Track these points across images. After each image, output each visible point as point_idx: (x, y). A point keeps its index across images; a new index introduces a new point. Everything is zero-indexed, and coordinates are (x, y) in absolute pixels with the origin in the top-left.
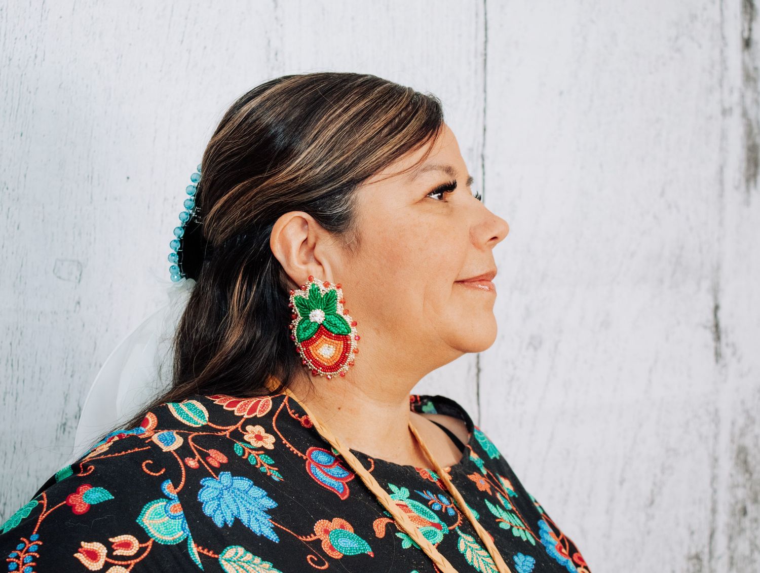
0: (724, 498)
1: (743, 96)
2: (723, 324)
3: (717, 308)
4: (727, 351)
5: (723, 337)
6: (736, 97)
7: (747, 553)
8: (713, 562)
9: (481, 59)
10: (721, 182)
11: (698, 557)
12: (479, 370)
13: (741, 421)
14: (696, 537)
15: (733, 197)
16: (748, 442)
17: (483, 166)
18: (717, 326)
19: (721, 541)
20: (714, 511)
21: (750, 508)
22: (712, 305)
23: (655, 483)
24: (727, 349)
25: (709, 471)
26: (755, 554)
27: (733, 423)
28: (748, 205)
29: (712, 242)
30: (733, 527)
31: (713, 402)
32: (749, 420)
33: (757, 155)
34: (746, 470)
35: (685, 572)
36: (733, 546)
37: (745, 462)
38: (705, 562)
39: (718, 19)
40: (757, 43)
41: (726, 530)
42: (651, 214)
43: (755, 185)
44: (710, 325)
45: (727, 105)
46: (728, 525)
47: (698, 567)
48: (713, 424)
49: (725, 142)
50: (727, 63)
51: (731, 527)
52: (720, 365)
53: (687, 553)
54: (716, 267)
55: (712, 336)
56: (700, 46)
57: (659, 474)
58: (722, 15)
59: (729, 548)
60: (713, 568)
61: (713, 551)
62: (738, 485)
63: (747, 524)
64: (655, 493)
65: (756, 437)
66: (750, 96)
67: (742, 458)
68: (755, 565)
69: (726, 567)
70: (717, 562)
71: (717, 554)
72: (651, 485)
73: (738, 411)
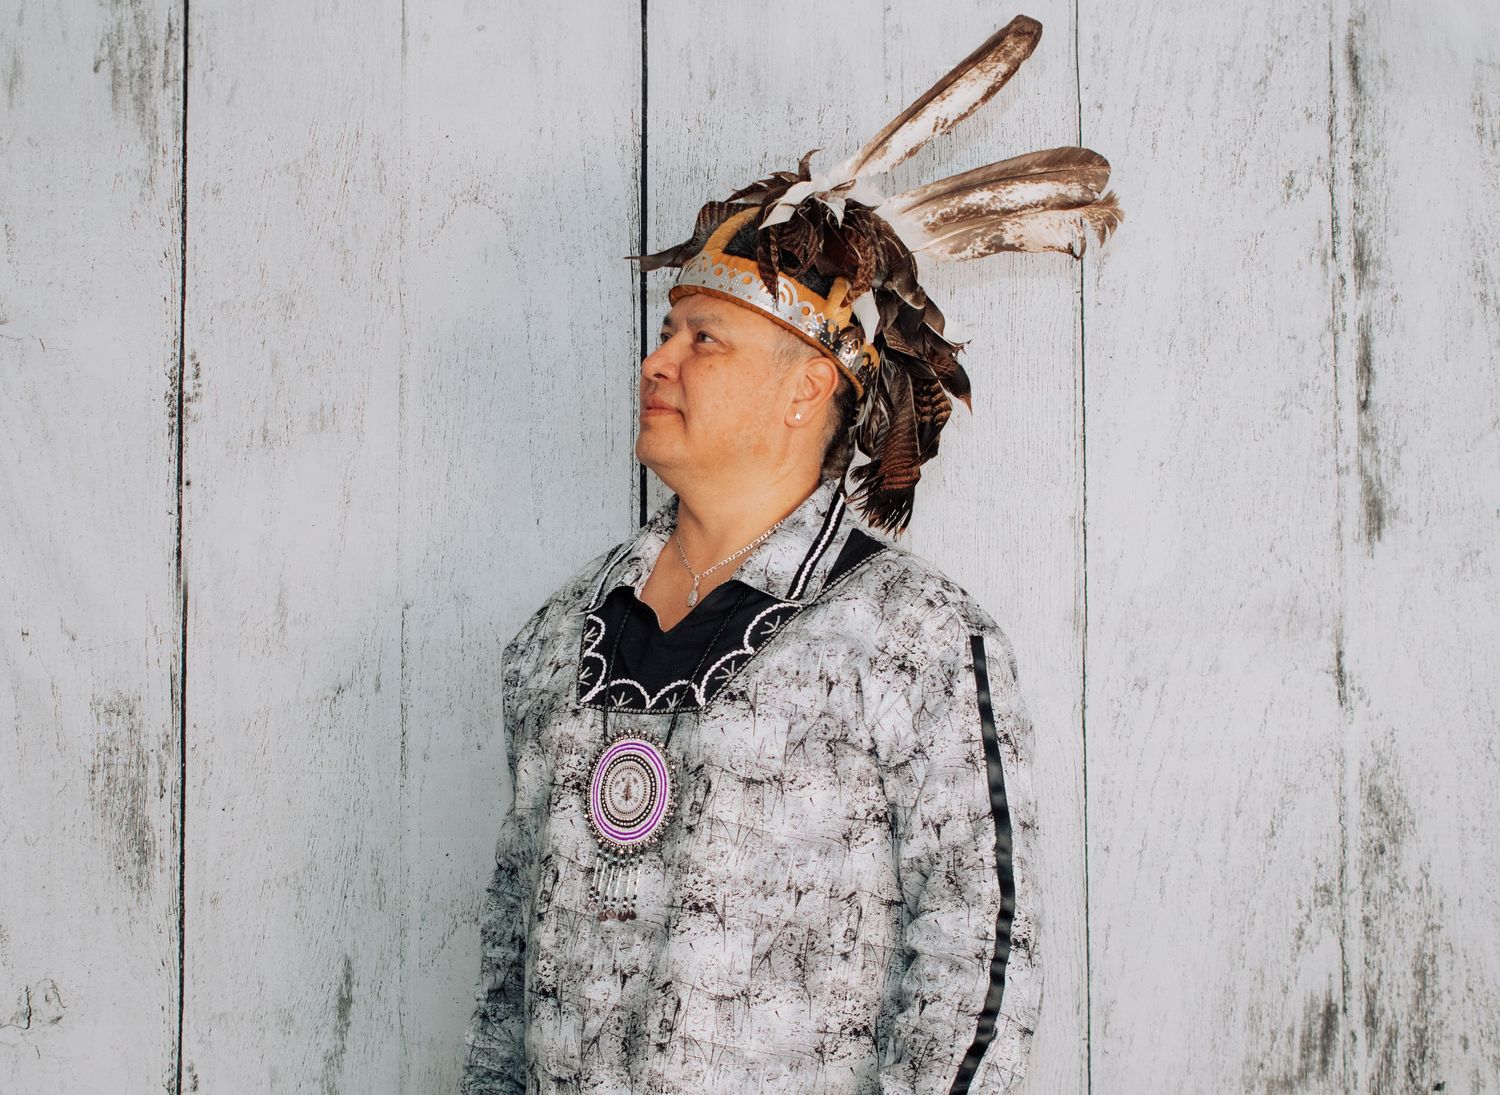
0: (1355, 835)
1: (1360, 456)
2: (1347, 669)
3: (1340, 654)
4: (1353, 696)
5: (1348, 681)
6: (1353, 456)
7: (1387, 890)
8: (1345, 895)
9: (1079, 441)
10: (1339, 536)
11: (1327, 889)
12: (1084, 707)
13: (1371, 762)
14: (1323, 869)
15: (1354, 550)
16: (1381, 782)
17: (1085, 532)
18: (1340, 671)
19: (1353, 878)
20: (1344, 847)
21: (1387, 848)
22: (1335, 651)
23: (1274, 816)
24: (1352, 694)
25: (1337, 809)
26: (1397, 892)
27: (1362, 764)
28: (1372, 556)
29: (1331, 592)
30: (1368, 864)
31: (1338, 743)
32: (1381, 762)
33: (1380, 509)
34: (1381, 810)
35: (1313, 902)
36: (1368, 881)
37: (1379, 801)
38: (1336, 895)
39: (1332, 385)
40: (1377, 404)
41: (1358, 866)
42: (1260, 568)
43: (1379, 538)
44: (1333, 670)
45: (1342, 464)
46: (1361, 861)
47: (1326, 899)
48: (1338, 764)
49: (1341, 498)
50: (1342, 426)
51: (1365, 863)
52: (1344, 708)
53: (1314, 885)
54: (1338, 616)
55: (1335, 680)
56: (1311, 413)
57: (1278, 808)
58: (1336, 381)
59: (1363, 883)
60: (1345, 901)
61: (1344, 884)
62: (1372, 824)
63: (1386, 862)
64: (1275, 826)
65: (1391, 778)
66: (1369, 454)
67: (1375, 798)
68: (1397, 904)
69: (1360, 902)
70: (1349, 895)
71: (1349, 889)
72: (1270, 818)
73: (1368, 753)
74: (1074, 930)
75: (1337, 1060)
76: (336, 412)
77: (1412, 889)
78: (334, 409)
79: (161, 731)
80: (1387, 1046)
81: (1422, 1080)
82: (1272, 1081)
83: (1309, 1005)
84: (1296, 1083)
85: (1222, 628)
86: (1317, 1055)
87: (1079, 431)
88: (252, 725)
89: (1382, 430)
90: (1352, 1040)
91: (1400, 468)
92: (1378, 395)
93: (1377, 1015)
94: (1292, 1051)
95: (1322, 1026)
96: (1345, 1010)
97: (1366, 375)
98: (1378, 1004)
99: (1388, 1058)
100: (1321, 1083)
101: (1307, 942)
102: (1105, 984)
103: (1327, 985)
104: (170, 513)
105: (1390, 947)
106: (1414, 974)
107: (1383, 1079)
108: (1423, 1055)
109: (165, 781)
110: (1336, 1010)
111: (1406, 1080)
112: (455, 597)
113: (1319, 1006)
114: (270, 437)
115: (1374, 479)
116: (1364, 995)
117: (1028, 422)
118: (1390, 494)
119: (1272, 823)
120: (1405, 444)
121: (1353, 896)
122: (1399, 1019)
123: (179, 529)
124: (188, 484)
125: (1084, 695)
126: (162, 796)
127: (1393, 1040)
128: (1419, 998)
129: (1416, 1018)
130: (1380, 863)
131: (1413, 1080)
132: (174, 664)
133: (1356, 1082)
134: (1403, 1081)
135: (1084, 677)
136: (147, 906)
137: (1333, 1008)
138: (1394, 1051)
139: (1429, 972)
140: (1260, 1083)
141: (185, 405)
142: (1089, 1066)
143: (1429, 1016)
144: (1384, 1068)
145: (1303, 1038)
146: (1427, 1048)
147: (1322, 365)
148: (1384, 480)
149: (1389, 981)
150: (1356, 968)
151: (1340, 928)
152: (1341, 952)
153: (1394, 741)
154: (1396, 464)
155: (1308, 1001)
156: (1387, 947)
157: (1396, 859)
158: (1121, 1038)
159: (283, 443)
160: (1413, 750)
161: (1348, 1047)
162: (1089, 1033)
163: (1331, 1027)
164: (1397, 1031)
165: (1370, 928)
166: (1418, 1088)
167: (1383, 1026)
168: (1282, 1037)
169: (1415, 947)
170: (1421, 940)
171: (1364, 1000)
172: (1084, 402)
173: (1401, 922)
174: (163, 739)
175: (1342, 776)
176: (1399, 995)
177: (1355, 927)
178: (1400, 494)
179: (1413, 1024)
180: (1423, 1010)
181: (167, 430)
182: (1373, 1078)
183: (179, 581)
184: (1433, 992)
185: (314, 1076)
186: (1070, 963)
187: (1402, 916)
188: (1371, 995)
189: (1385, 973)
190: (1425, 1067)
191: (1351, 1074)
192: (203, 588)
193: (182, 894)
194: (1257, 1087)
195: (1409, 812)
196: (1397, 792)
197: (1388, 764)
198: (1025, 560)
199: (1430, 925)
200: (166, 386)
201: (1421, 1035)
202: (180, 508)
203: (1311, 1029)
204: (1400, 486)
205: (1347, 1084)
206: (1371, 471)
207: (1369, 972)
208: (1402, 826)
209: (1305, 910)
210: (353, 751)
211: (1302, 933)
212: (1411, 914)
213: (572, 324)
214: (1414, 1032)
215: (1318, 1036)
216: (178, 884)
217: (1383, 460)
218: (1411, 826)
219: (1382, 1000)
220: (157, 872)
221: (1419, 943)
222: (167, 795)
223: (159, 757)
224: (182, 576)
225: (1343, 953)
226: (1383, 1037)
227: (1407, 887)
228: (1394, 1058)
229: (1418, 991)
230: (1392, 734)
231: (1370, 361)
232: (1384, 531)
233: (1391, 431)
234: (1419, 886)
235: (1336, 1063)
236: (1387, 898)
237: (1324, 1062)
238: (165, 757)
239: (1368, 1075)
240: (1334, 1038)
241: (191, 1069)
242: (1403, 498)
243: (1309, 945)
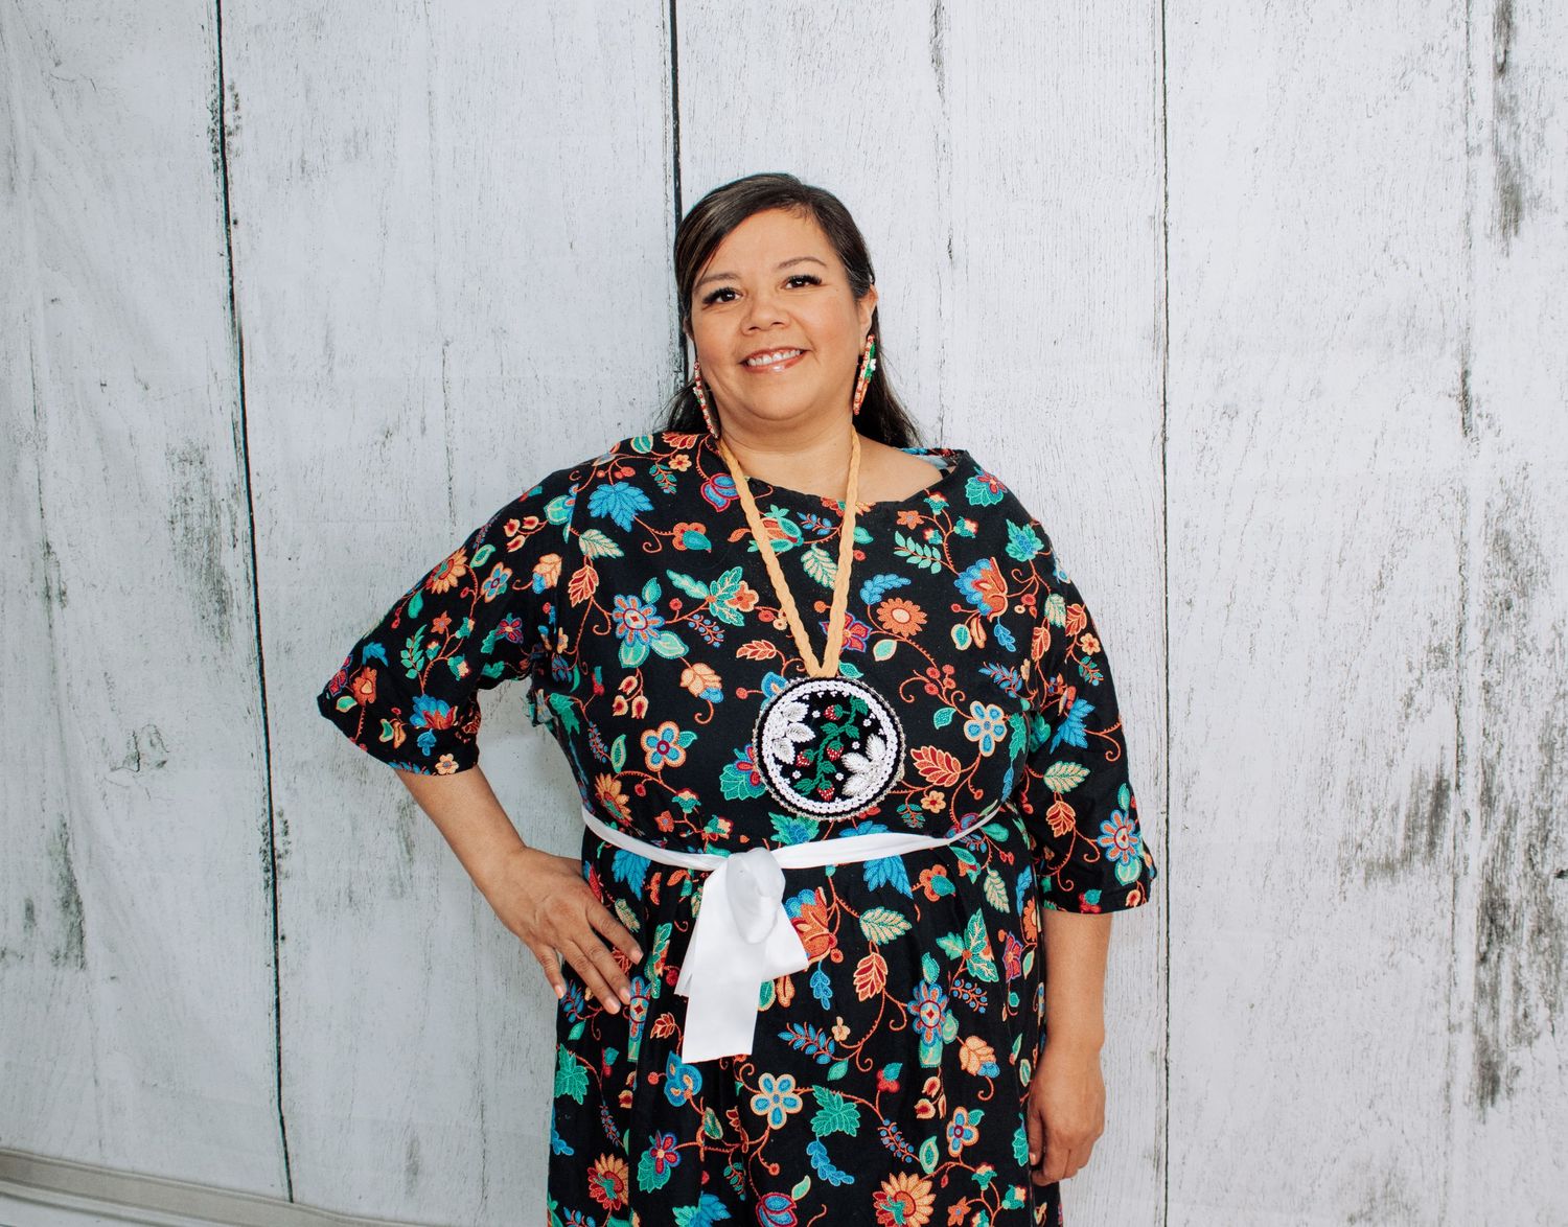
0: (1477, 587)
1: (1495, 131)
2: (1473, 392)
3: (1466, 374)
4: (1480, 425)
5: (1474, 406)
6: (1486, 132)
7: (1512, 651)
8: (1463, 657)
10: (1468, 231)
11: (1441, 650)
12: (1165, 439)
13: (1500, 503)
14: (1439, 627)
15: (1486, 248)
16: (1510, 525)
18: (1465, 394)
19: (1473, 636)
20: (1463, 602)
21: (1515, 601)
22: (1460, 371)
23: (1383, 566)
24: (1478, 420)
25: (1457, 556)
26: (1524, 654)
27: (1488, 504)
28: (1508, 255)
29: (1457, 300)
30: (1491, 621)
31: (1460, 480)
32: (1511, 502)
33: (1518, 196)
34: (1509, 558)
35: (1425, 665)
36: (1490, 642)
37: (1507, 548)
38: (1452, 656)
39: (1463, 46)
40: (1517, 66)
41: (1480, 623)
42: (1372, 272)
43: (1516, 232)
44: (1457, 393)
45: (1473, 143)
46: (1483, 618)
47: (1441, 661)
48: (1459, 504)
49: (1472, 185)
50: (1474, 95)
51: (1487, 620)
52: (1469, 438)
53: (1427, 645)
54: (1464, 328)
55: (1459, 405)
56: (1436, 81)
57: (1389, 556)
58: (1468, 40)
59: (1484, 643)
60: (1463, 664)
61: (1463, 645)
62: (1498, 575)
63: (1513, 619)
64: (1384, 576)
65: (1522, 521)
66: (1506, 130)
67: (1502, 545)
68: (1524, 667)
69: (1480, 665)
70: (1467, 658)
71: (1468, 649)
72: (1379, 568)
73: (1495, 491)
74: (1153, 693)
75: (1446, 843)
76: (369, 136)
77: (1543, 650)
78: (367, 134)
79: (229, 481)
80: (1505, 828)
81: (1543, 866)
82: (1372, 863)
83: (1417, 781)
84: (1398, 866)
85: (1327, 344)
86: (1423, 837)
87: (1160, 114)
88: (309, 473)
89: (1522, 98)
90: (1464, 821)
91: (1543, 145)
92: (1519, 55)
93: (1495, 792)
94: (1395, 831)
95: (1431, 804)
96: (1458, 786)
97: (1505, 30)
98: (1496, 782)
99: (1506, 842)
100: (1426, 867)
101: (1418, 710)
102: (1186, 752)
103: (1439, 760)
104: (222, 255)
105: (1512, 717)
106: (1541, 748)
107: (1498, 865)
108: (1545, 839)
109: (237, 529)
110: (1448, 787)
111: (1525, 866)
112: (493, 331)
113: (1428, 782)
114: (308, 168)
115: (1512, 159)
116: (1481, 771)
117: (1099, 106)
118: (1531, 179)
119: (1380, 573)
120: (1551, 114)
121: (1472, 659)
122: (1519, 798)
123: (231, 270)
124: (235, 223)
125: (1165, 425)
126: (235, 546)
127: (1513, 821)
128: (1544, 775)
129: (1540, 797)
130: (1506, 620)
131: (1533, 867)
132: (235, 412)
133: (1466, 868)
134: (1522, 867)
135: (1165, 405)
136: (230, 655)
137: (1444, 784)
138: (1513, 834)
139: (1557, 746)
140: (1358, 865)
141: (227, 139)
142: (1167, 842)
143: (1555, 795)
144: (1500, 852)
145: (1408, 817)
146: (1550, 831)
147: (1451, 21)
148: (1524, 160)
149: (1511, 755)
150: (1473, 740)
151: (1456, 695)
152: (1456, 721)
153: (1526, 478)
154: (1540, 140)
155: (1417, 776)
156: (1510, 717)
157: (1525, 616)
158: (1203, 812)
159: (321, 175)
160: (1549, 488)
161: (1460, 828)
162: (1168, 806)
163: (1441, 806)
164: (1517, 811)
165: (1490, 695)
166: (1538, 875)
167: (1501, 805)
168: (1385, 815)
169: (1543, 717)
170: (1550, 709)
171: (1481, 776)
172: (1164, 78)
173: (1527, 689)
174: (231, 488)
175: (1464, 519)
176: (1521, 771)
177: (1474, 694)
178: (1542, 177)
179: (1535, 803)
180: (1548, 789)
181: (212, 167)
182: (1487, 863)
183: (234, 325)
184: (1561, 768)
185: (390, 825)
186: (1148, 730)
187: (1530, 682)
188: (1489, 771)
189: (1506, 746)
190: (1548, 851)
191: (1462, 859)
192: (256, 332)
193: (260, 644)
194: (1354, 869)
195: (1542, 561)
196: (1529, 537)
197: (1518, 504)
198: (1097, 269)
199: (1561, 693)
200: (207, 120)
201: (1544, 816)
202: (230, 249)
203: (1418, 807)
204: (1543, 167)
205: (1456, 870)
206: (1508, 150)
207: (1487, 744)
208: (1533, 577)
209: (1417, 674)
210: (404, 498)
211: (1412, 699)
212: (1539, 679)
213: (599, 23)
214: (1537, 813)
215: (1426, 815)
216: (255, 634)
217: (1524, 136)
218: (1544, 578)
219: (1502, 776)
220: (236, 621)
221: (1547, 713)
222: (239, 544)
223: (229, 506)
224: (236, 320)
225: (1459, 722)
226: (1500, 817)
227: (1537, 648)
228: (1512, 841)
229: (1544, 767)
230: (1524, 469)
231: (1510, 13)
232: (1522, 224)
233: (1534, 98)
234: (1551, 647)
235: (1445, 846)
236: (1512, 660)
237: (1432, 844)
238: (235, 507)
239: (1481, 860)
240: (1444, 818)
241: (281, 815)
242: (1547, 182)
243: (1419, 713)
